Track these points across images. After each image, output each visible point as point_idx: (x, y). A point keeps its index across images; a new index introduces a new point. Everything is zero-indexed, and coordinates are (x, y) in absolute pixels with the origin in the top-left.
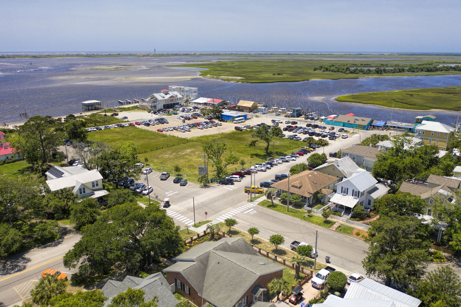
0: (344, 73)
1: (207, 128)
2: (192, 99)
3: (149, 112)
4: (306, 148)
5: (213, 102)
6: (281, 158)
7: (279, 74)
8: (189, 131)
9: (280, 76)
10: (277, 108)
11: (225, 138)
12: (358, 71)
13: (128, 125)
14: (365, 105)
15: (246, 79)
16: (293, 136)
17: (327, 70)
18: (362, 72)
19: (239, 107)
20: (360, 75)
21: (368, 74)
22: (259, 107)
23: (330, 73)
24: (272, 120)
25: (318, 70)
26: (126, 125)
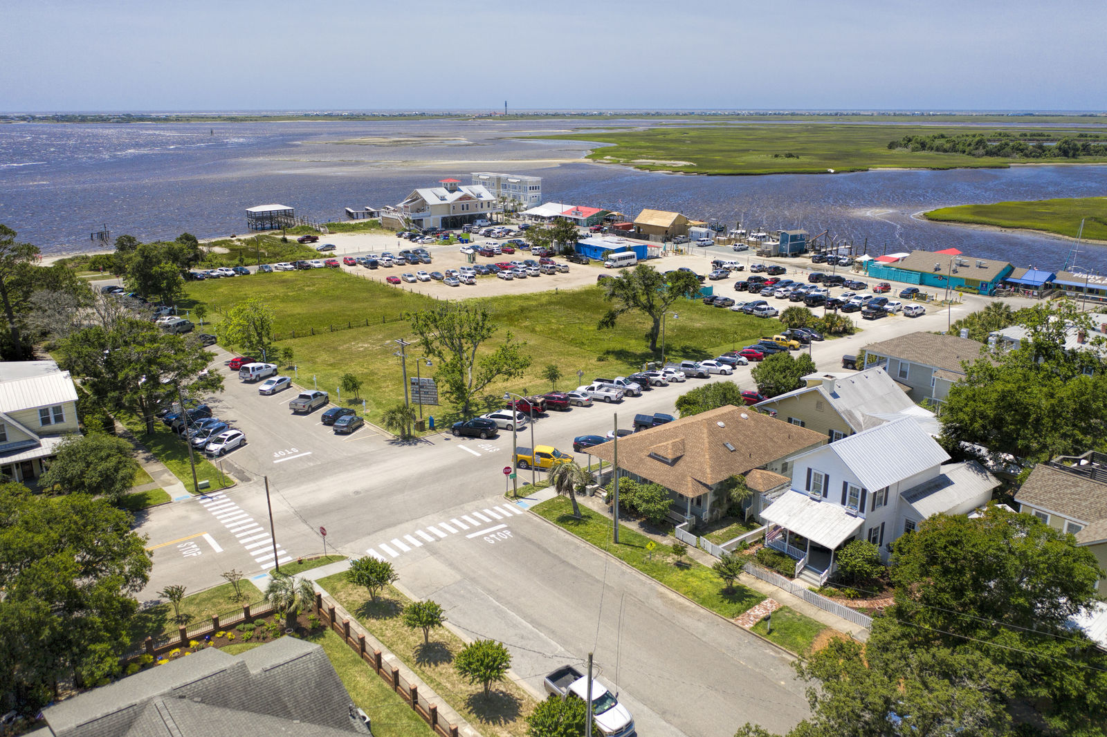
0: (969, 154)
1: (525, 277)
2: (525, 206)
3: (400, 236)
4: (778, 339)
5: (576, 214)
6: (684, 365)
7: (790, 156)
8: (473, 284)
9: (791, 160)
10: (744, 231)
11: (558, 303)
12: (1008, 149)
13: (322, 264)
14: (1008, 230)
15: (700, 166)
16: (754, 304)
17: (923, 146)
18: (1022, 150)
19: (639, 227)
20: (1014, 160)
21: (1038, 157)
22: (693, 229)
23: (932, 154)
24: (714, 262)
25: (899, 149)
26: (316, 265)
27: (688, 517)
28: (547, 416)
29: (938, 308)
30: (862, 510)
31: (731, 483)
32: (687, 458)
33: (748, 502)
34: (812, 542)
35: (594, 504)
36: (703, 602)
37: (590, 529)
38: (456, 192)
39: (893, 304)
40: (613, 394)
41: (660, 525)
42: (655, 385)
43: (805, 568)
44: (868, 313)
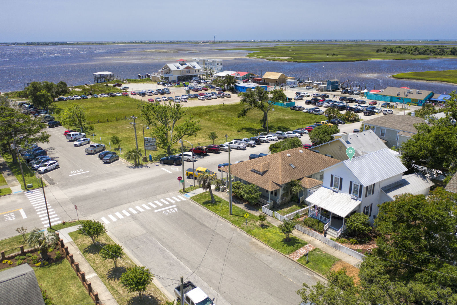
0: (412, 54)
1: (211, 99)
2: (215, 72)
3: (158, 84)
4: (323, 123)
5: (237, 75)
6: (277, 133)
8: (186, 102)
9: (334, 56)
10: (311, 82)
11: (224, 109)
12: (428, 52)
13: (121, 94)
14: (430, 82)
15: (294, 59)
16: (313, 109)
17: (391, 51)
18: (434, 52)
19: (264, 79)
20: (431, 56)
21: (441, 55)
22: (288, 80)
23: (396, 54)
24: (297, 93)
25: (381, 52)
26: (118, 95)
27: (269, 201)
28: (208, 155)
29: (399, 111)
30: (360, 196)
31: (292, 184)
32: (270, 172)
33: (301, 194)
34: (333, 214)
35: (224, 196)
36: (273, 246)
37: (219, 207)
38: (184, 65)
39: (378, 109)
40: (241, 145)
41: (254, 205)
42: (263, 142)
43: (329, 227)
44: (366, 113)
